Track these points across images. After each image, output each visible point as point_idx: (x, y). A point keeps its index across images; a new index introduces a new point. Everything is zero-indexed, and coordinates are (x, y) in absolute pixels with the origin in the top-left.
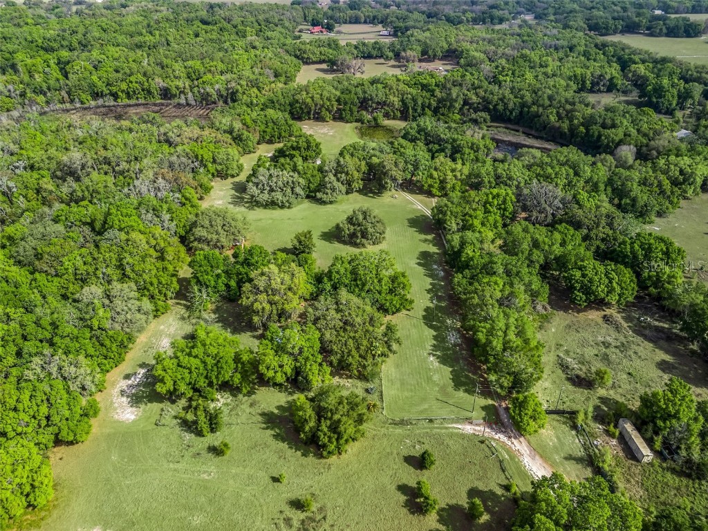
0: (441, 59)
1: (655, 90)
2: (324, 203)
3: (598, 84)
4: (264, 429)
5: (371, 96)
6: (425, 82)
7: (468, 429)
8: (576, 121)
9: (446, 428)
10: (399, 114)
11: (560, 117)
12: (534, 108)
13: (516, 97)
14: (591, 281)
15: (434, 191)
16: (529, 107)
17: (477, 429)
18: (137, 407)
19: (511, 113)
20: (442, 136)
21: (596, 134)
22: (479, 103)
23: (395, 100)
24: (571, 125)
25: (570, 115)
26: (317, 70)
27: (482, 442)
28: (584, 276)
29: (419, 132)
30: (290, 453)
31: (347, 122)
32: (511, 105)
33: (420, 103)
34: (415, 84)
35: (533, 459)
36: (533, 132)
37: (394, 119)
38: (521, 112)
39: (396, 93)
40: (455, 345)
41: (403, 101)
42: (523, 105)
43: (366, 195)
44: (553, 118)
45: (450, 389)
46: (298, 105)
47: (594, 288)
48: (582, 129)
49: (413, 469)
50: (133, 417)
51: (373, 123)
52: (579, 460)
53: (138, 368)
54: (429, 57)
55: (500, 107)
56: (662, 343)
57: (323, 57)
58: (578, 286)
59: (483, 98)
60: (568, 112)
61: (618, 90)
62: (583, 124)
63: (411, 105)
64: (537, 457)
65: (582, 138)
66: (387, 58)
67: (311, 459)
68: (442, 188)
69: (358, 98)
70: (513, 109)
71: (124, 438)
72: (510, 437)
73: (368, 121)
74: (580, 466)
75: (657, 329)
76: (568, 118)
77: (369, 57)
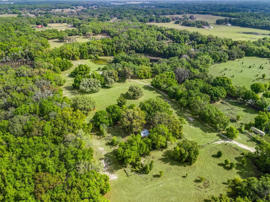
0: (100, 34)
1: (177, 38)
2: (109, 87)
3: (159, 38)
4: (165, 164)
5: (92, 48)
6: (108, 42)
7: (219, 142)
8: (165, 49)
9: (214, 144)
10: (103, 54)
11: (159, 49)
12: (149, 47)
13: (141, 44)
14: (217, 92)
15: (143, 77)
16: (147, 47)
17: (221, 142)
18: (114, 173)
19: (141, 49)
20: (131, 59)
21: (173, 52)
22: (129, 47)
23: (101, 49)
24: (163, 51)
25: (162, 47)
26: (54, 41)
27: (226, 145)
28: (214, 91)
29: (122, 59)
30: (180, 167)
31: (86, 59)
32: (141, 47)
33: (110, 49)
34: (104, 43)
35: (240, 144)
36: (151, 55)
37: (102, 56)
38: (145, 49)
39: (100, 46)
40: (194, 121)
41: (103, 49)
42: (145, 46)
43: (120, 82)
44: (157, 49)
45: (205, 134)
46: (64, 55)
47: (218, 94)
48: (167, 52)
49: (217, 159)
50: (116, 177)
51: (96, 59)
52: (250, 141)
53: (100, 161)
54: (96, 33)
55: (137, 48)
56: (239, 105)
57: (53, 37)
58: (213, 95)
59: (130, 45)
60: (161, 47)
61: (165, 40)
62: (167, 50)
63: (107, 50)
64: (241, 144)
65: (168, 54)
66: (80, 35)
67: (188, 167)
68: (145, 75)
69: (87, 50)
70: (142, 48)
71: (120, 185)
72: (230, 141)
73: (94, 58)
74: (252, 142)
75: (235, 102)
76: (162, 49)
77: (72, 35)
